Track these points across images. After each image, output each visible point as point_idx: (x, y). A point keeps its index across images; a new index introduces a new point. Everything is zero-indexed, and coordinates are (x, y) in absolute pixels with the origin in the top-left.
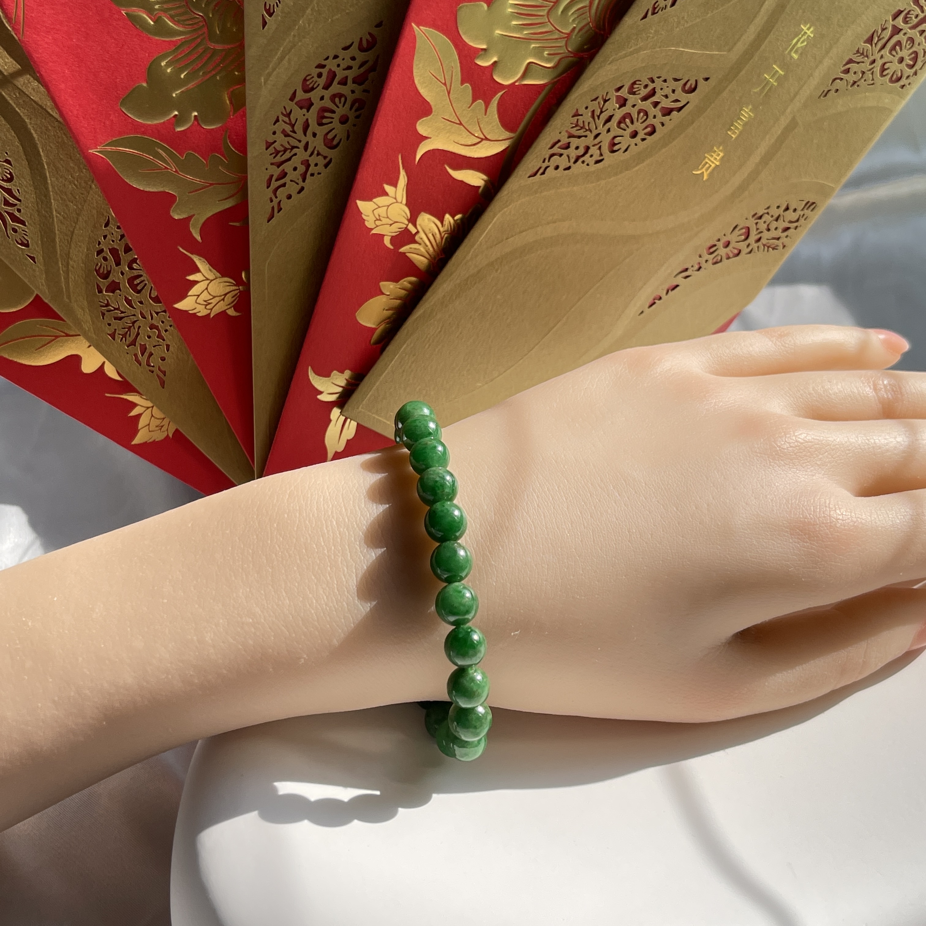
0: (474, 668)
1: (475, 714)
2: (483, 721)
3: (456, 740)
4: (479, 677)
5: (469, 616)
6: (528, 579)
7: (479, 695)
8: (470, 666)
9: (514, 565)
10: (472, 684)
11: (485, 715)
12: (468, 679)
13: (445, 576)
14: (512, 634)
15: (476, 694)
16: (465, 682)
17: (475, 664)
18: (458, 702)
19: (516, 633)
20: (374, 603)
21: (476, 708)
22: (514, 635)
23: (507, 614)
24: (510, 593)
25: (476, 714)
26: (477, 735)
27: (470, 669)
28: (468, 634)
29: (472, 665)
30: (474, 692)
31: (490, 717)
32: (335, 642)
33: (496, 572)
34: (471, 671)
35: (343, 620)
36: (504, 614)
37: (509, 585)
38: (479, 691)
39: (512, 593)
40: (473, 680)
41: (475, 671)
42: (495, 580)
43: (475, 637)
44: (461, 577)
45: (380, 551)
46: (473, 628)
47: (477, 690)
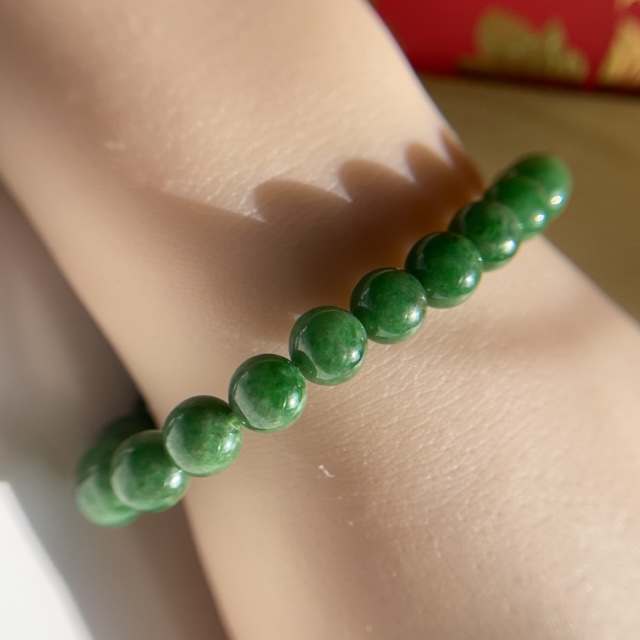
0: (238, 428)
1: (164, 472)
2: (159, 493)
3: (106, 469)
4: (229, 445)
5: (321, 374)
6: (421, 446)
7: (198, 460)
8: (242, 417)
9: (431, 412)
10: (212, 436)
11: (169, 492)
12: (217, 425)
13: (364, 305)
14: (321, 467)
15: (199, 452)
16: (210, 422)
17: (248, 426)
18: (168, 433)
19: (326, 472)
20: (260, 218)
21: (175, 469)
22: (321, 470)
23: (348, 440)
24: (385, 428)
25: (166, 475)
26: (131, 495)
27: (235, 420)
28: (292, 384)
29: (244, 418)
30: (199, 447)
31: (170, 501)
32: (169, 185)
33: (403, 389)
34: (232, 424)
35: (209, 179)
36: (346, 435)
37: (396, 419)
38: (208, 455)
39: (385, 432)
40: (220, 435)
41: (236, 432)
42: (392, 393)
43: (293, 402)
44: (376, 330)
45: (342, 194)
46: (306, 390)
47: (205, 450)
